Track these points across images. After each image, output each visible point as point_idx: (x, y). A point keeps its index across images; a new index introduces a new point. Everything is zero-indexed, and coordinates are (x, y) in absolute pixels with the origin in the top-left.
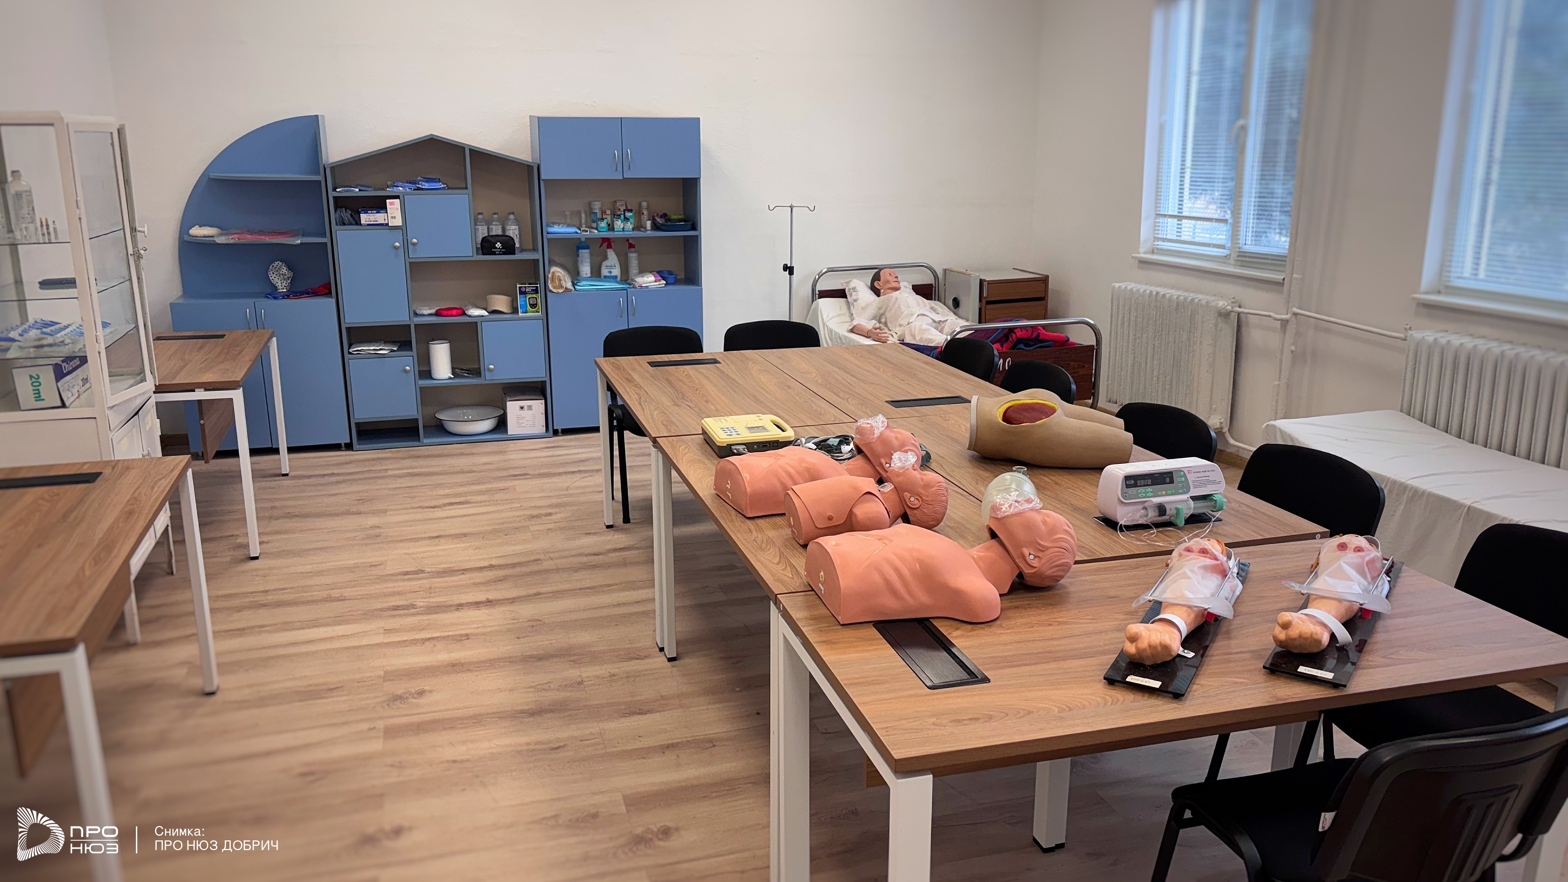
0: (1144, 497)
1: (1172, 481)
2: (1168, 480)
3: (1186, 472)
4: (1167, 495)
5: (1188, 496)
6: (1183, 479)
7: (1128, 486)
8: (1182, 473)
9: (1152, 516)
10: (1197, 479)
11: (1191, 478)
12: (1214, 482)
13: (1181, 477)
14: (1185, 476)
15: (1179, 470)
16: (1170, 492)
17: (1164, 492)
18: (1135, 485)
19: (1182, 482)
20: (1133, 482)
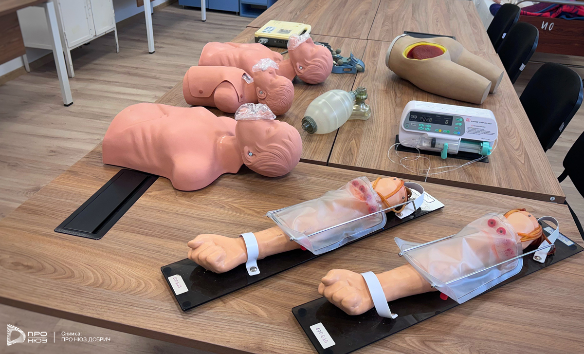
0: (422, 130)
1: (450, 124)
2: (447, 122)
3: (465, 121)
4: (442, 133)
5: (461, 137)
6: (461, 124)
7: (411, 119)
8: (461, 120)
9: (426, 145)
10: (473, 127)
11: (467, 125)
12: (488, 133)
13: (460, 122)
14: (463, 122)
15: (458, 117)
16: (446, 131)
17: (440, 130)
18: (418, 120)
19: (458, 126)
20: (416, 117)
